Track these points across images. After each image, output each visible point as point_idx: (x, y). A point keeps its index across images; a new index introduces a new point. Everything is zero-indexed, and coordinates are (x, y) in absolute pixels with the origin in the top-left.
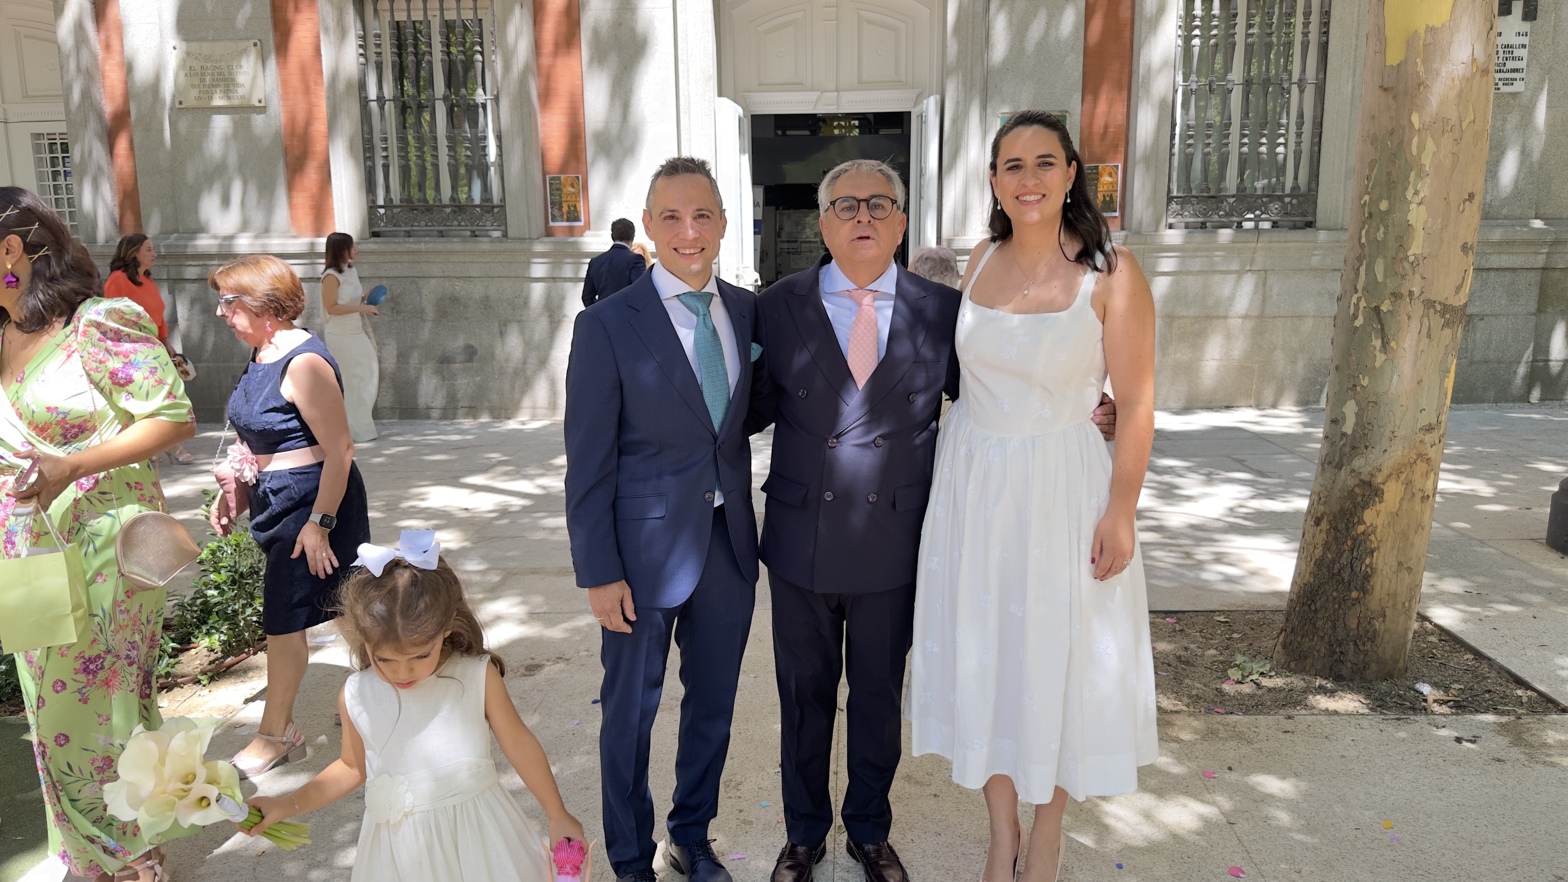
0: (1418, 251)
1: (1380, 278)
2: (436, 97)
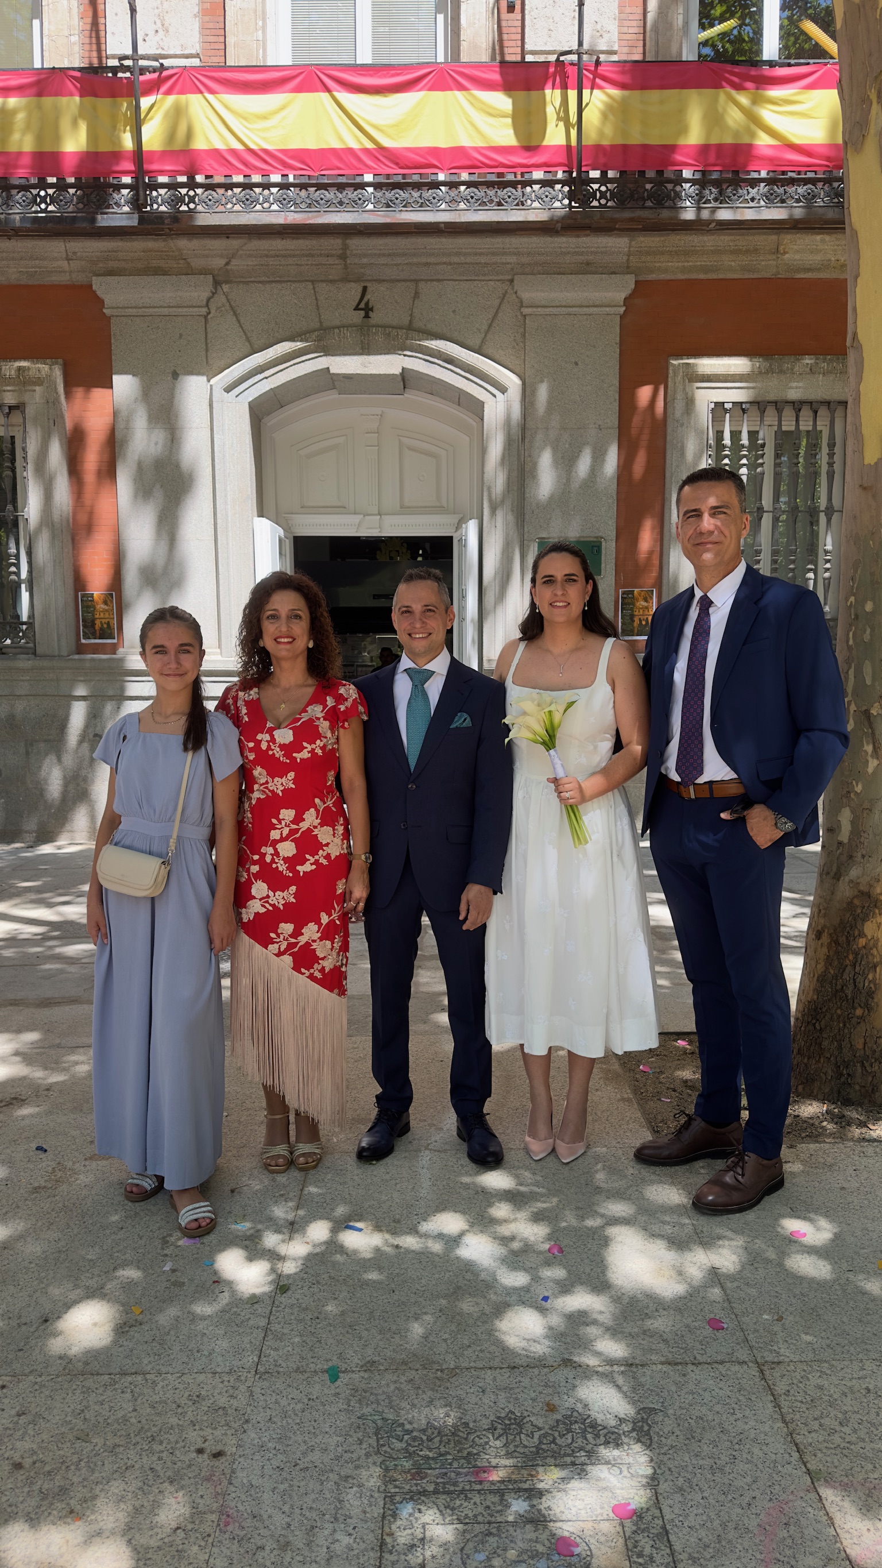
1: (868, 682)
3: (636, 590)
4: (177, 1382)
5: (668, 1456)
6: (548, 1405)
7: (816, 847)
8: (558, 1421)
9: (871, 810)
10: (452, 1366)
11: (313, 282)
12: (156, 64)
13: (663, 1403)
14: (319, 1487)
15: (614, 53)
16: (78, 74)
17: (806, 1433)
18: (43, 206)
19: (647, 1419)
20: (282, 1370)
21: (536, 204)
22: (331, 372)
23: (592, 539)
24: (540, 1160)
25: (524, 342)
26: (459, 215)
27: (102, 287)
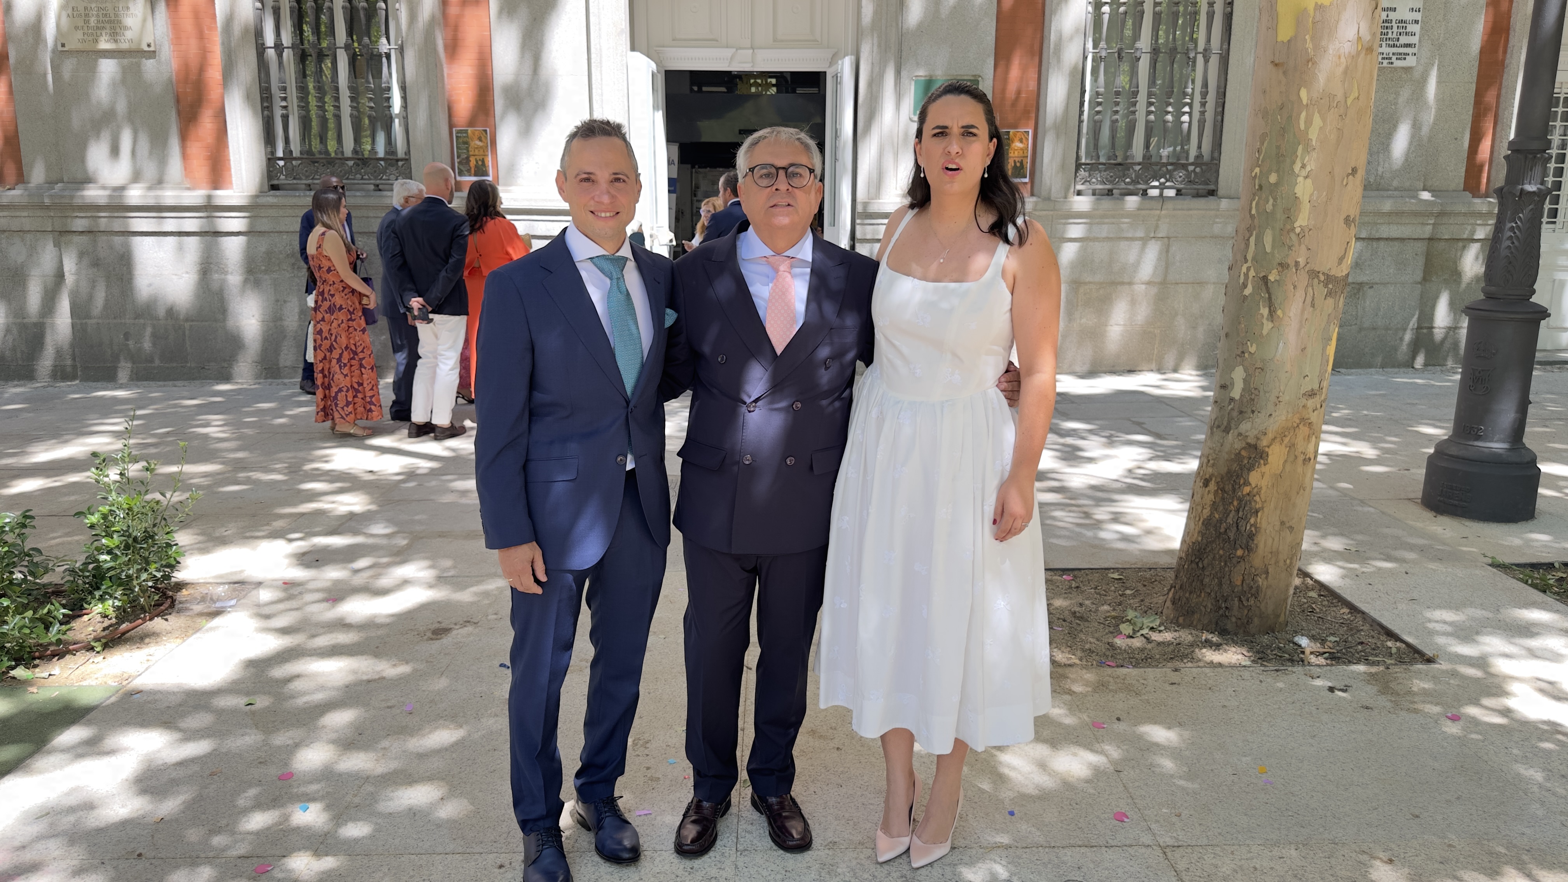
0: (1304, 224)
1: (1268, 249)
2: (338, 45)
3: (1012, 131)
9: (1263, 370)
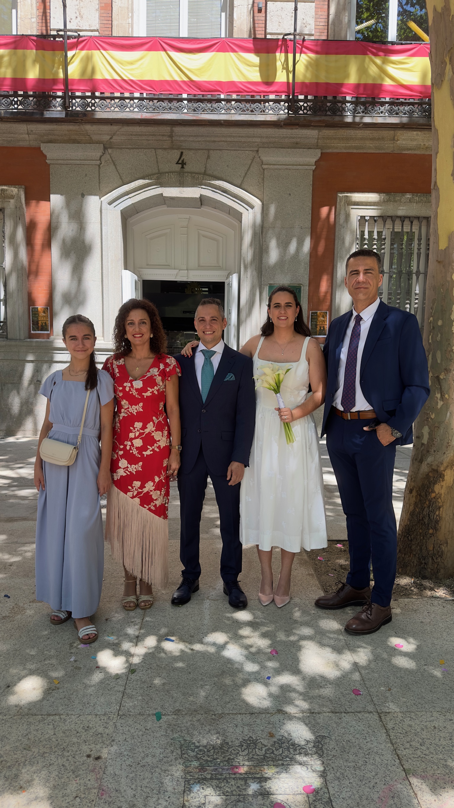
1: (439, 361)
3: (318, 312)
4: (77, 720)
5: (332, 761)
6: (270, 733)
7: (411, 446)
8: (275, 742)
9: (439, 428)
10: (220, 713)
11: (155, 149)
12: (76, 34)
13: (329, 733)
14: (151, 776)
15: (312, 35)
16: (35, 38)
17: (403, 749)
18: (16, 106)
19: (321, 741)
20: (131, 713)
21: (271, 112)
22: (164, 195)
23: (296, 285)
24: (266, 605)
25: (263, 183)
26: (231, 116)
27: (45, 148)
